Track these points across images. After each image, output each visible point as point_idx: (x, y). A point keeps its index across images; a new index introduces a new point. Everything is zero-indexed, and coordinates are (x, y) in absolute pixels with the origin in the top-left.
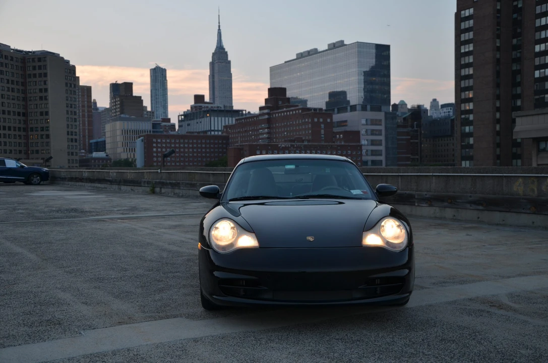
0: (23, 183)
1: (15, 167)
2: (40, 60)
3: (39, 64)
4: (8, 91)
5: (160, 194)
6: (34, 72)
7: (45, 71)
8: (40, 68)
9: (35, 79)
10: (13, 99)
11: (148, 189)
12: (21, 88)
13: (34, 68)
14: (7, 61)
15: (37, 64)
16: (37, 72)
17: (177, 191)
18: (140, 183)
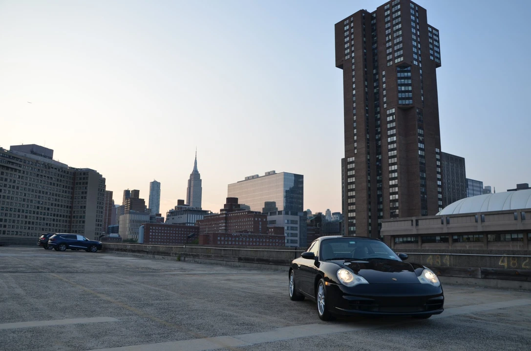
0: (84, 251)
1: (82, 240)
2: (84, 174)
3: (84, 176)
4: (63, 192)
5: (184, 261)
6: (80, 181)
7: (87, 181)
8: (84, 179)
9: (80, 186)
10: (65, 198)
11: (176, 258)
12: (70, 190)
13: (80, 179)
14: (64, 174)
15: (83, 176)
16: (82, 181)
17: (197, 260)
18: (170, 254)
